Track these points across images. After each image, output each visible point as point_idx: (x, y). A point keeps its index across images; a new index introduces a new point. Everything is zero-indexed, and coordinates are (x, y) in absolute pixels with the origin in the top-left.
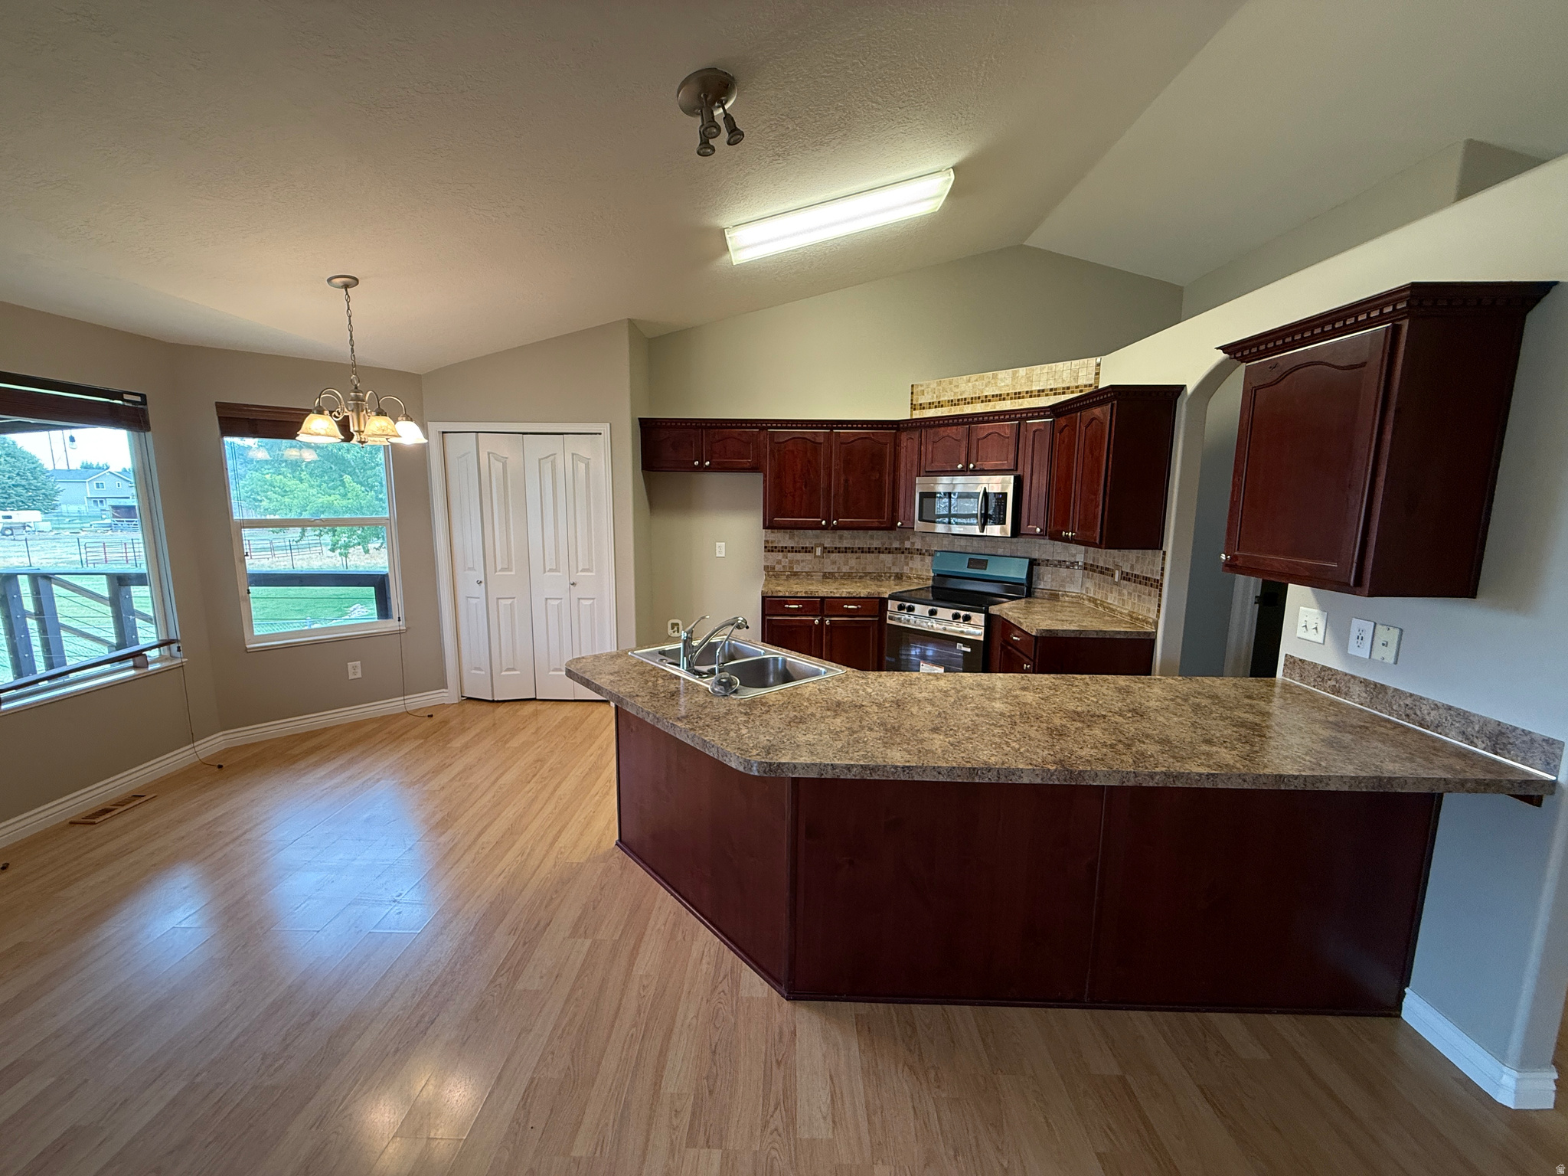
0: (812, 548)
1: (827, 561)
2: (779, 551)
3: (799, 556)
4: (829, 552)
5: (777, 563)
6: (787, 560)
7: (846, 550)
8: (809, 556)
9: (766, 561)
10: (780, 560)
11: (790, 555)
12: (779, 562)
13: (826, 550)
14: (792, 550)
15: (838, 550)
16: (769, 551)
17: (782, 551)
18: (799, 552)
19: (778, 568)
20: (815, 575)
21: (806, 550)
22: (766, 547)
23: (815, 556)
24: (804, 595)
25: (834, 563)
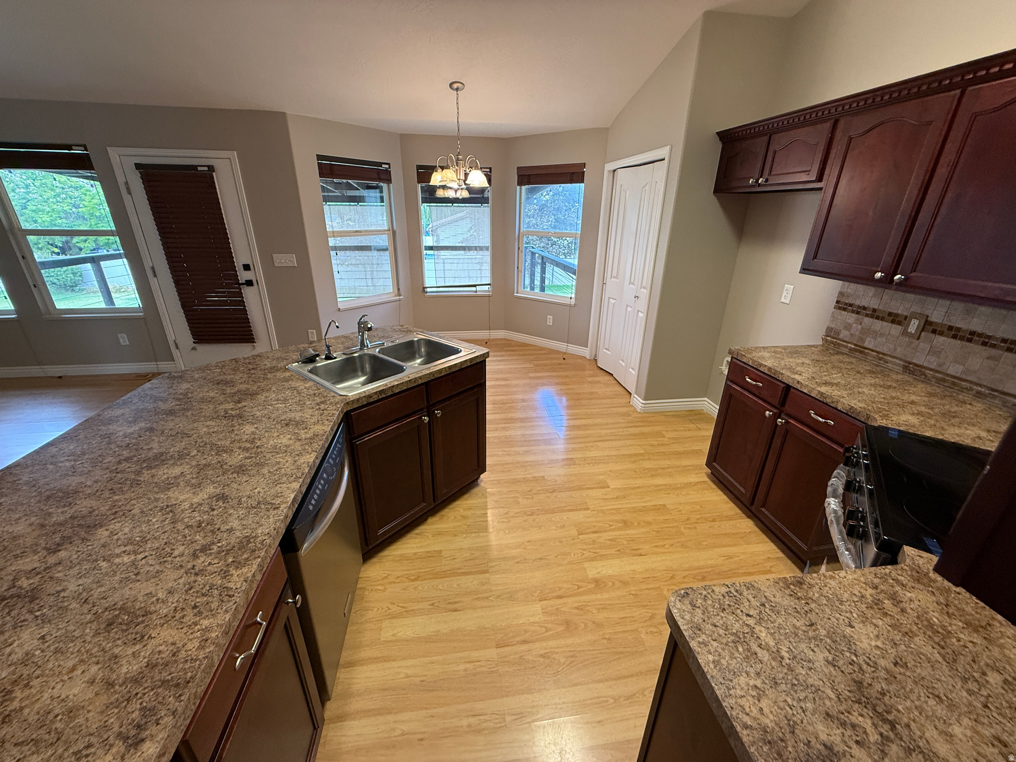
0: (906, 317)
1: (923, 345)
2: (853, 312)
3: (878, 325)
4: (934, 332)
5: (846, 328)
6: (859, 327)
7: (971, 337)
8: (896, 330)
9: (832, 321)
10: (851, 325)
11: (867, 321)
12: (848, 327)
13: (928, 326)
14: (874, 314)
15: (954, 333)
16: (840, 308)
17: (858, 313)
18: (883, 319)
19: (844, 334)
20: (891, 362)
21: (895, 319)
22: (838, 302)
23: (905, 333)
24: (766, 372)
25: (933, 352)
